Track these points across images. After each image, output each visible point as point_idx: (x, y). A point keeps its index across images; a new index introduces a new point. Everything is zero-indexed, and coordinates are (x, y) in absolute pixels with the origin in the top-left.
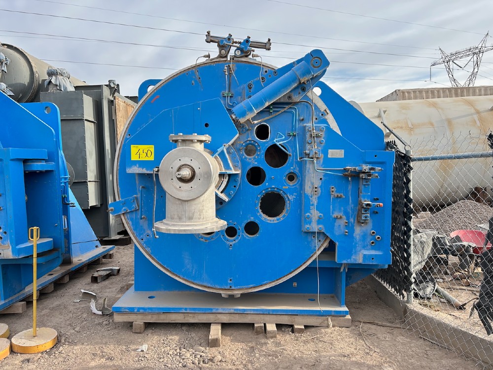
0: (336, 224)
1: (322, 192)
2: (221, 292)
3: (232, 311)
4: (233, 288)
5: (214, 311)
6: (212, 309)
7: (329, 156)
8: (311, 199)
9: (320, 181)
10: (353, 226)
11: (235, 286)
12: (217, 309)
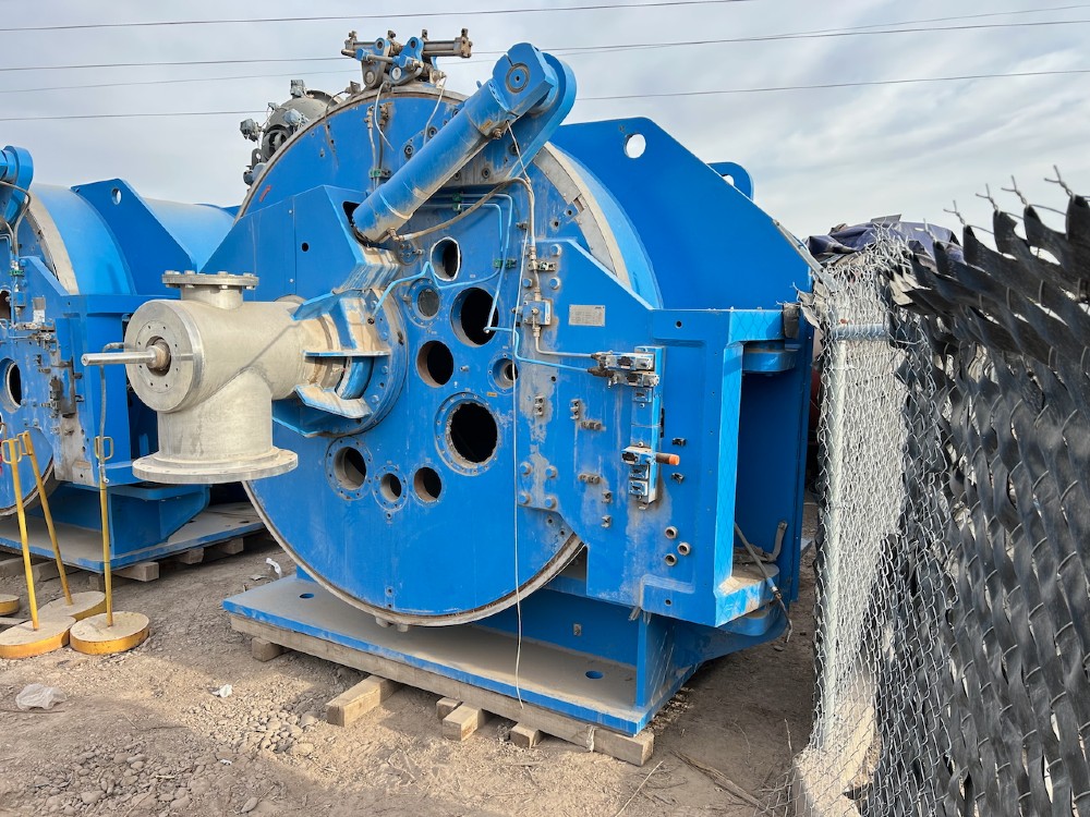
0: (586, 497)
1: (555, 412)
2: (375, 613)
3: (401, 658)
4: (394, 609)
5: (371, 650)
6: (367, 645)
7: (571, 322)
8: (532, 427)
9: (551, 385)
10: (625, 508)
11: (398, 606)
12: (377, 648)
